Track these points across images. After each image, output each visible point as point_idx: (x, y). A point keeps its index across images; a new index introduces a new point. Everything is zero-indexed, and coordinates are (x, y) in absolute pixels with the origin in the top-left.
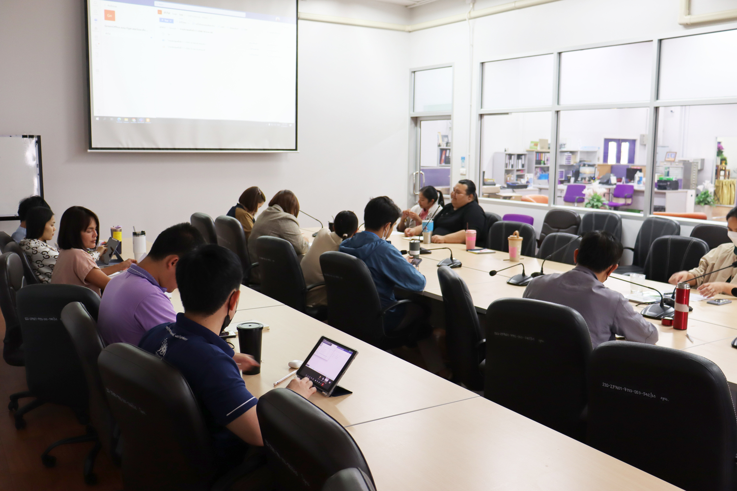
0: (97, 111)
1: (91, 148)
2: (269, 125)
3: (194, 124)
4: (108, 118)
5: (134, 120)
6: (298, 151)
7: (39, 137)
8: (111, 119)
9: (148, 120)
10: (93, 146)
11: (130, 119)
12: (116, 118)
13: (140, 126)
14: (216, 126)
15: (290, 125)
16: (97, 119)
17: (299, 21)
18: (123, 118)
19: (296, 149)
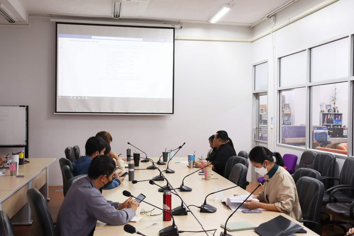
0: (60, 93)
1: (56, 112)
2: (157, 99)
3: (112, 100)
4: (65, 97)
5: (79, 98)
6: (174, 114)
7: (27, 107)
8: (67, 97)
9: (86, 98)
10: (57, 111)
11: (77, 97)
12: (69, 97)
13: (82, 101)
14: (124, 100)
15: (170, 100)
16: (60, 97)
17: (175, 41)
18: (73, 97)
19: (173, 113)
